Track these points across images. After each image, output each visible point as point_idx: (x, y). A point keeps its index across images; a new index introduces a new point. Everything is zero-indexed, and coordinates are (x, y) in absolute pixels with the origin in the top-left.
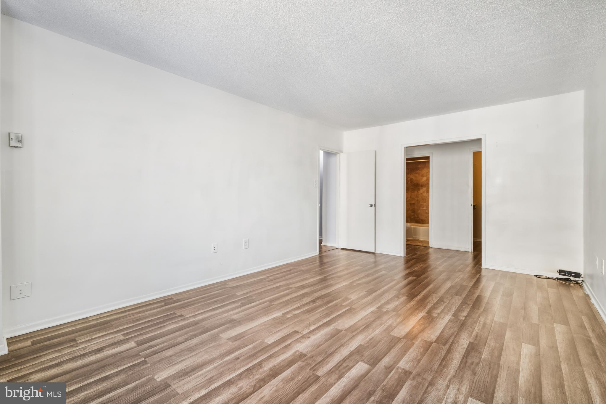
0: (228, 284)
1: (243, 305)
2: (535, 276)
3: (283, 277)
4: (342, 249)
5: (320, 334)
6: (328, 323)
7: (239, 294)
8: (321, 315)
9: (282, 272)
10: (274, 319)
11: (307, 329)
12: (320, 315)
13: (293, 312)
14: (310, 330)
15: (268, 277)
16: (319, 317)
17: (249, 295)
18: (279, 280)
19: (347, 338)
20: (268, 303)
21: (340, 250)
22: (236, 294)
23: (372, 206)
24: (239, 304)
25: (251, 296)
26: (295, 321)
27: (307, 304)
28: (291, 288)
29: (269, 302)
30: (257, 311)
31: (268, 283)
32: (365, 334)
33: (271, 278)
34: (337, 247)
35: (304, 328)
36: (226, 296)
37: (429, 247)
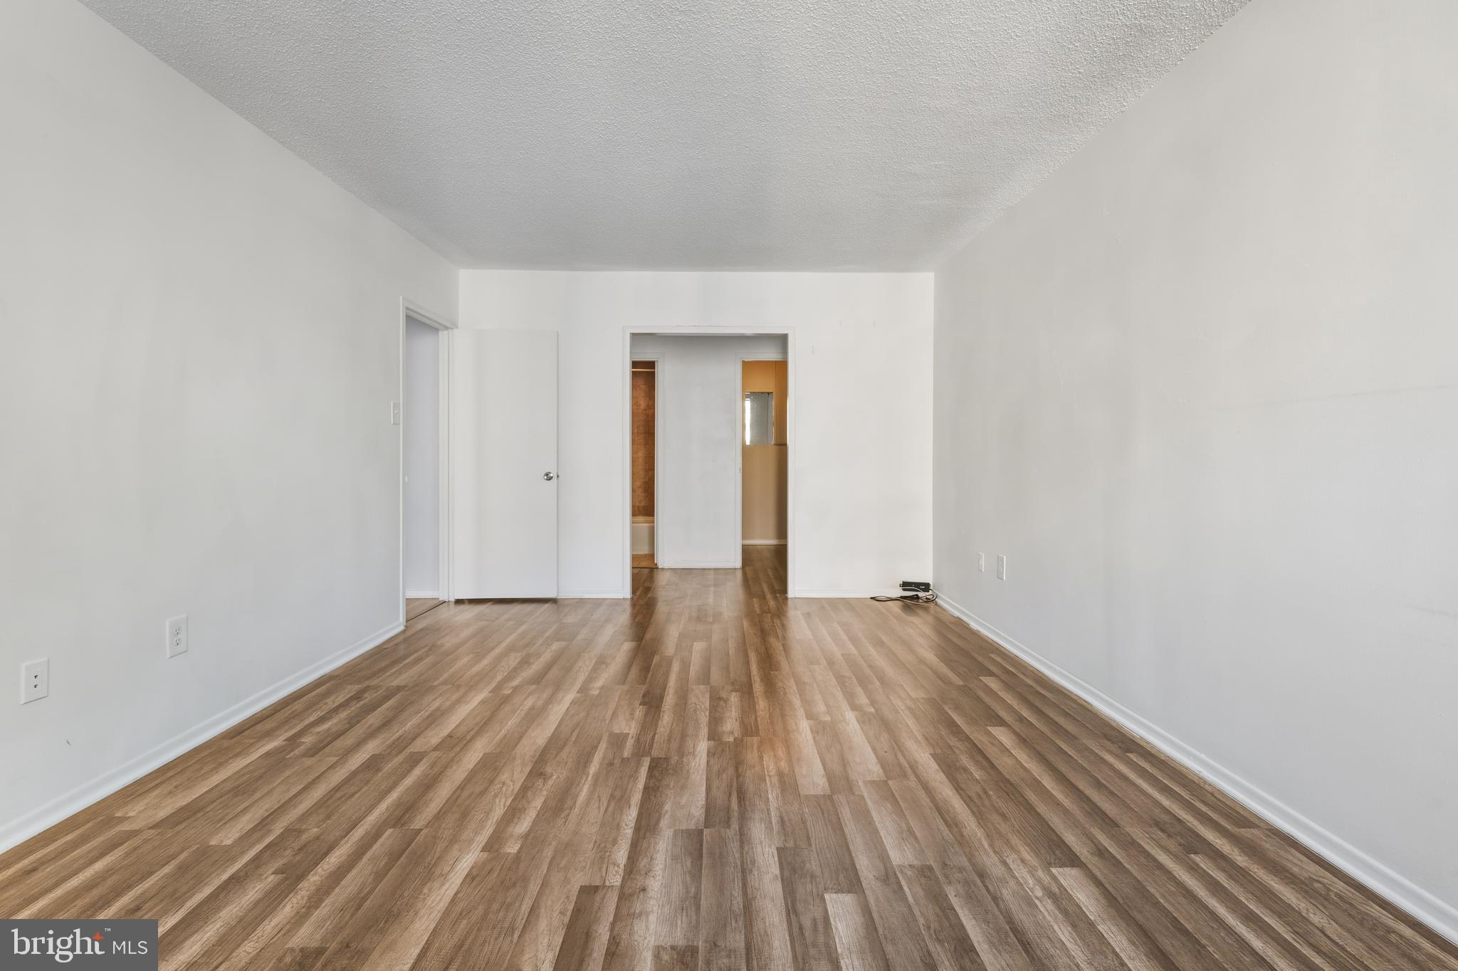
0: (122, 820)
1: (291, 878)
2: (871, 598)
3: (352, 723)
4: (459, 602)
5: (661, 866)
6: (643, 822)
7: (228, 837)
8: (603, 809)
9: (336, 710)
10: (473, 879)
11: (611, 868)
12: (599, 807)
13: (510, 829)
14: (622, 866)
15: (293, 741)
16: (601, 816)
17: (278, 829)
18: (349, 740)
19: (734, 846)
20: (389, 831)
21: (452, 605)
22: (213, 842)
23: (551, 478)
24: (269, 879)
25: (293, 832)
26: (548, 860)
27: (525, 789)
28: (422, 755)
29: (394, 826)
30: (379, 876)
31: (314, 759)
32: (757, 816)
33: (308, 740)
34: (441, 599)
35: (600, 869)
36: (167, 869)
37: (657, 568)
